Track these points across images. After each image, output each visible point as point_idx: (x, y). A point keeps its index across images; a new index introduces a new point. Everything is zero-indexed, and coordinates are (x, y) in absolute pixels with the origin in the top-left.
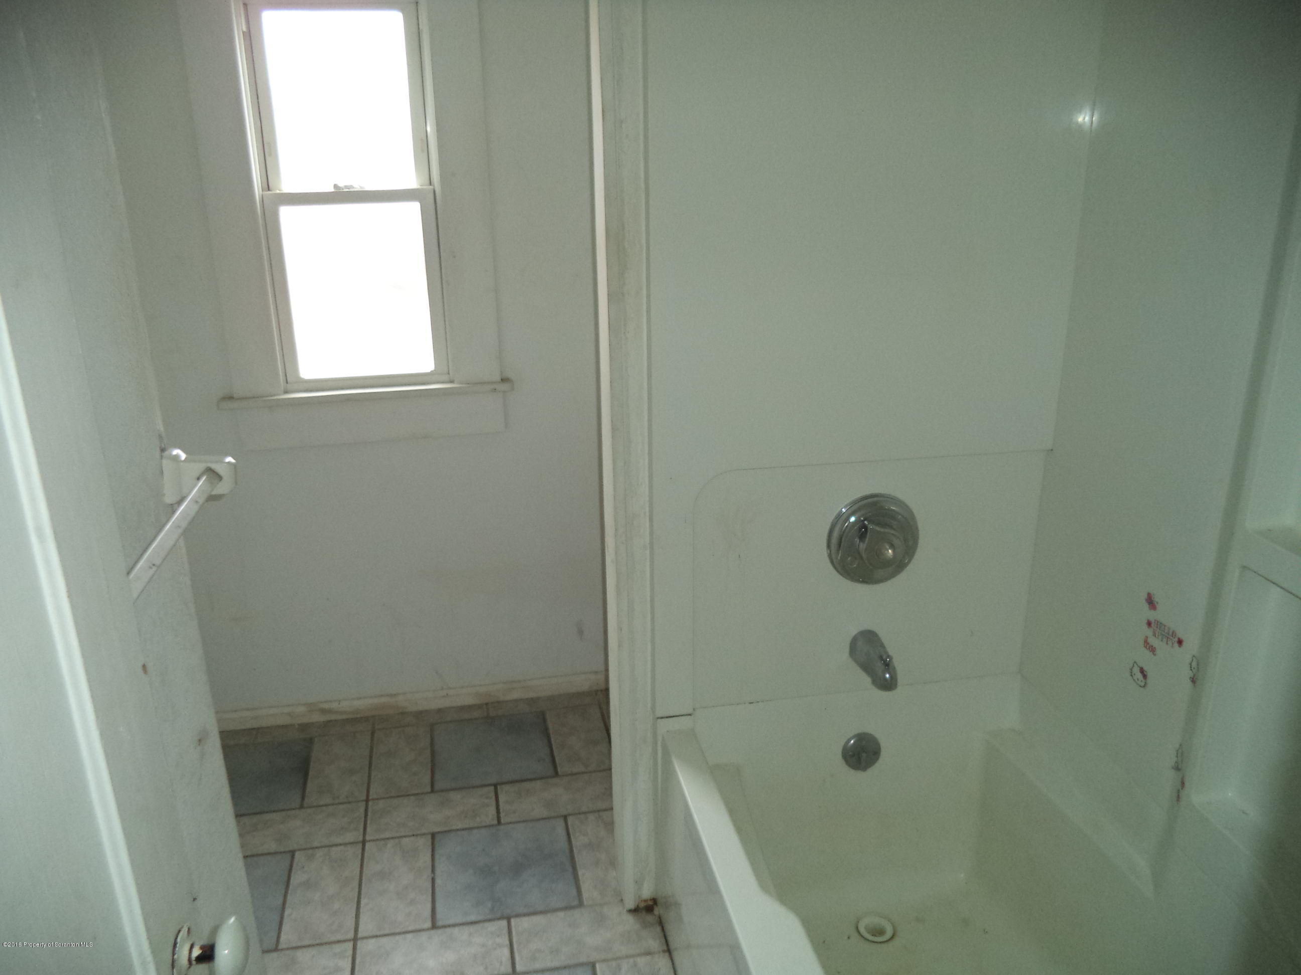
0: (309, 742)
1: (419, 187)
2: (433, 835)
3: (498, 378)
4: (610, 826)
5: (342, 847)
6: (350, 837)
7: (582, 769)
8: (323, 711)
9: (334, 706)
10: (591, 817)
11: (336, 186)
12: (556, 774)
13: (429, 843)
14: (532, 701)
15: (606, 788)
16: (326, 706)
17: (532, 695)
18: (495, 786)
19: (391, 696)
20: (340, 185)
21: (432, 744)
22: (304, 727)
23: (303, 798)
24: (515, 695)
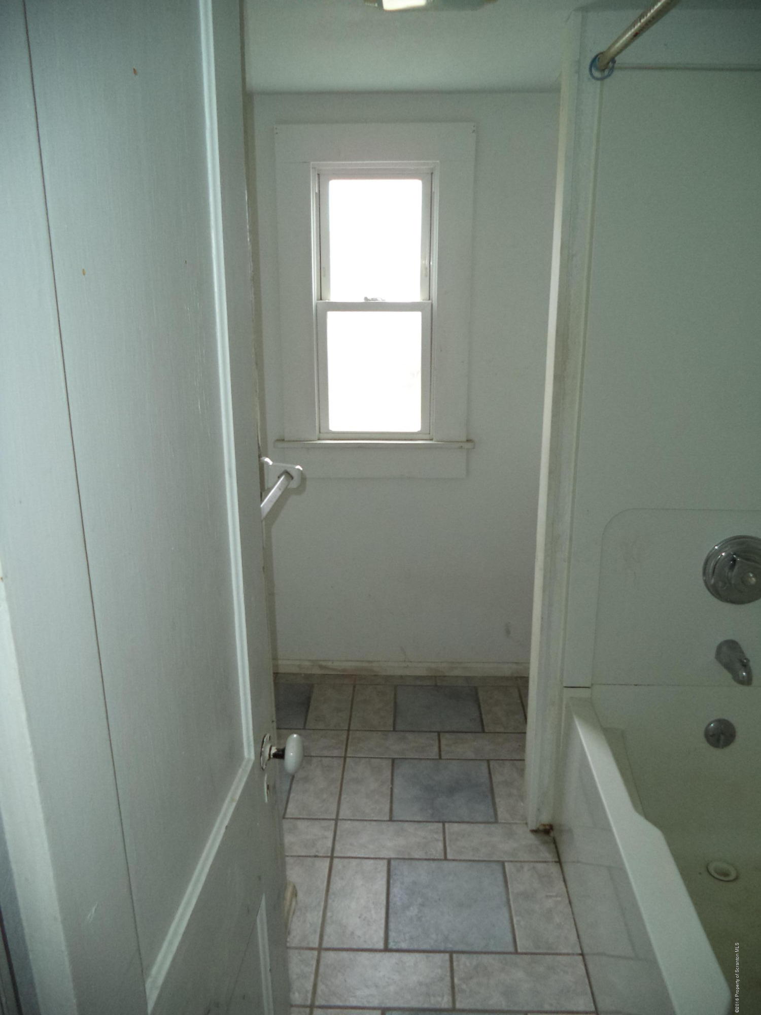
0: (311, 686)
1: (422, 301)
2: (393, 760)
3: (464, 439)
4: (521, 772)
5: (330, 759)
6: (336, 753)
7: (502, 730)
8: (321, 667)
9: (329, 664)
10: (508, 763)
11: (366, 299)
12: (483, 731)
13: (390, 764)
14: (467, 679)
15: (520, 746)
16: (324, 664)
17: (468, 674)
18: (439, 733)
19: (369, 662)
20: (368, 298)
21: (395, 698)
22: (308, 676)
23: (305, 723)
24: (456, 673)
